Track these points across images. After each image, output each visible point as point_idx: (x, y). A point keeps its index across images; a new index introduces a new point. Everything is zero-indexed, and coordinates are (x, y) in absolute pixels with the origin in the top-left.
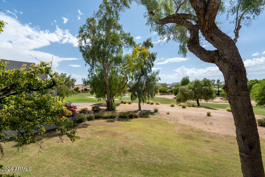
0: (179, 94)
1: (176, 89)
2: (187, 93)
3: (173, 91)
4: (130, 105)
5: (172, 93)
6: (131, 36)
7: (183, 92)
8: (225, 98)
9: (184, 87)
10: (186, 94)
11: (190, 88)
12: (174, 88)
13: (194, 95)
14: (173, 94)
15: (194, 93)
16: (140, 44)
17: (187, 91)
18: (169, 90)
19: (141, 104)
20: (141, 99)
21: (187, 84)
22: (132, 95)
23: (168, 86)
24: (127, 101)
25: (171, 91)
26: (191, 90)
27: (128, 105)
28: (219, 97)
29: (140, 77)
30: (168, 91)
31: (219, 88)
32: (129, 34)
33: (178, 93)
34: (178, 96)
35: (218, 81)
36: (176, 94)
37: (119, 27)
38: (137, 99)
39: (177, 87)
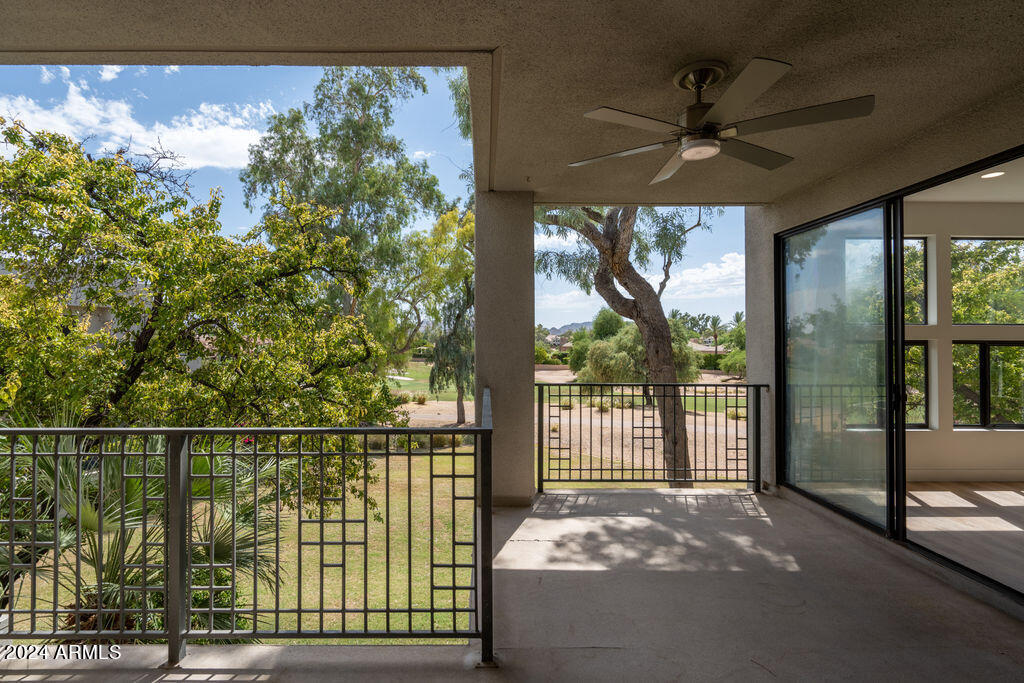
0: (588, 368)
1: (577, 347)
2: (613, 362)
3: (565, 355)
4: (421, 406)
5: (565, 362)
6: (431, 171)
7: (599, 360)
8: (735, 379)
9: (601, 344)
10: (608, 367)
11: (621, 348)
12: (569, 344)
13: (633, 369)
14: (568, 366)
15: (635, 365)
16: (459, 199)
17: (611, 359)
18: (555, 351)
19: (465, 403)
20: (465, 385)
21: (613, 334)
22: (433, 370)
23: (549, 338)
24: (411, 396)
25: (561, 357)
26: (624, 353)
27: (418, 406)
28: (718, 374)
29: (463, 312)
30: (550, 355)
31: (716, 345)
32: (425, 166)
33: (584, 366)
34: (584, 374)
35: (715, 321)
36: (576, 366)
37: (393, 148)
38: (453, 387)
39: (581, 343)
